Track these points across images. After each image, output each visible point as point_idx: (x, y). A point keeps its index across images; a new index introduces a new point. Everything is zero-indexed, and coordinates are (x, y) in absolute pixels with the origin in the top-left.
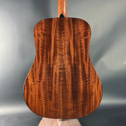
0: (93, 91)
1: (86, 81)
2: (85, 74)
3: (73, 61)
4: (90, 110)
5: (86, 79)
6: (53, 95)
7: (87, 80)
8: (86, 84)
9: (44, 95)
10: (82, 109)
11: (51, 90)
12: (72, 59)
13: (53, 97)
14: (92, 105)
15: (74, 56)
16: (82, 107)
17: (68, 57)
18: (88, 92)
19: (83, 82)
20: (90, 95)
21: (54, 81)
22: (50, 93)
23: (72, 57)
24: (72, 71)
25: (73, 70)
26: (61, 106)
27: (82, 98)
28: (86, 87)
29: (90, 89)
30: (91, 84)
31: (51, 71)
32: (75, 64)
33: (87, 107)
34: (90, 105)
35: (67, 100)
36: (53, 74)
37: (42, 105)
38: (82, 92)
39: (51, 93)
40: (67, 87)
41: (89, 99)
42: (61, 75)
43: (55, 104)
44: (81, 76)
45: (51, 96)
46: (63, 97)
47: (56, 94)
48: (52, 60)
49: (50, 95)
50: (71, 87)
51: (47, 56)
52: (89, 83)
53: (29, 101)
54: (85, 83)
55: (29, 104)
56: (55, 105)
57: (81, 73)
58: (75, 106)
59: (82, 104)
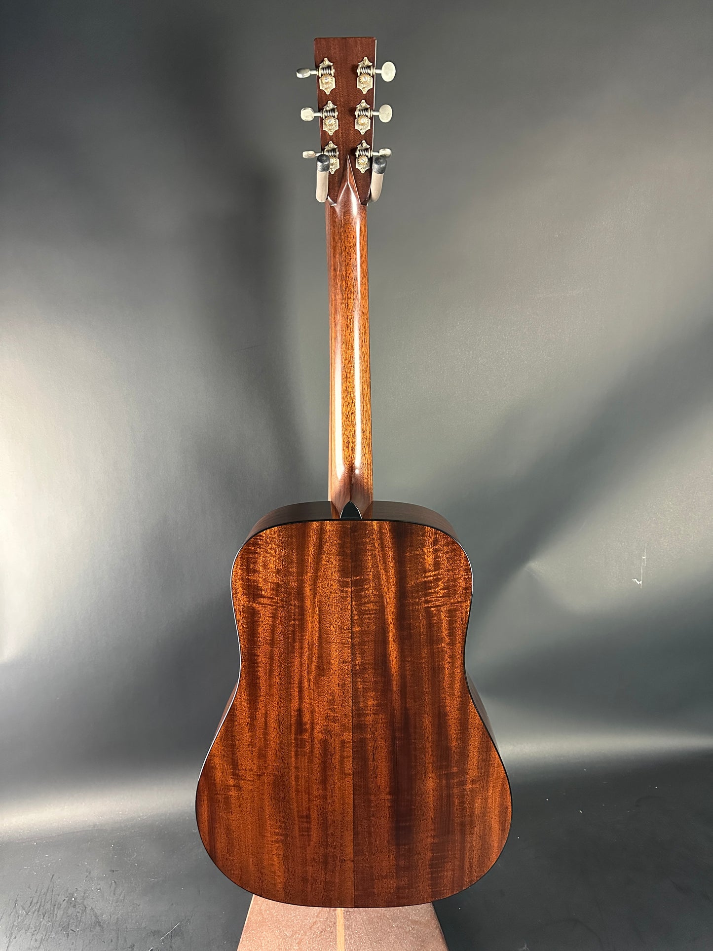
0: (477, 811)
1: (449, 776)
2: (448, 749)
3: (396, 696)
4: (462, 877)
5: (448, 767)
6: (314, 826)
7: (455, 770)
8: (449, 787)
9: (280, 827)
10: (432, 873)
11: (309, 809)
12: (392, 691)
13: (315, 834)
14: (471, 858)
15: (402, 676)
16: (432, 866)
17: (376, 682)
18: (457, 813)
19: (439, 777)
20: (463, 825)
21: (316, 776)
22: (302, 817)
23: (394, 682)
24: (394, 738)
25: (397, 734)
26: (349, 865)
27: (433, 837)
28: (449, 796)
29: (462, 803)
30: (469, 787)
31: (306, 736)
32: (405, 710)
33: (449, 866)
34: (462, 860)
35: (370, 843)
36: (312, 747)
37: (271, 859)
38: (432, 815)
39: (308, 817)
40: (372, 798)
41: (458, 837)
42: (349, 752)
43: (326, 856)
44: (429, 758)
45: (308, 830)
46: (356, 834)
47: (327, 820)
50: (388, 797)
51: (289, 676)
52: (463, 783)
53: (221, 844)
54: (444, 782)
55: (219, 855)
56: (326, 863)
57: (428, 745)
58: (402, 863)
59: (429, 855)
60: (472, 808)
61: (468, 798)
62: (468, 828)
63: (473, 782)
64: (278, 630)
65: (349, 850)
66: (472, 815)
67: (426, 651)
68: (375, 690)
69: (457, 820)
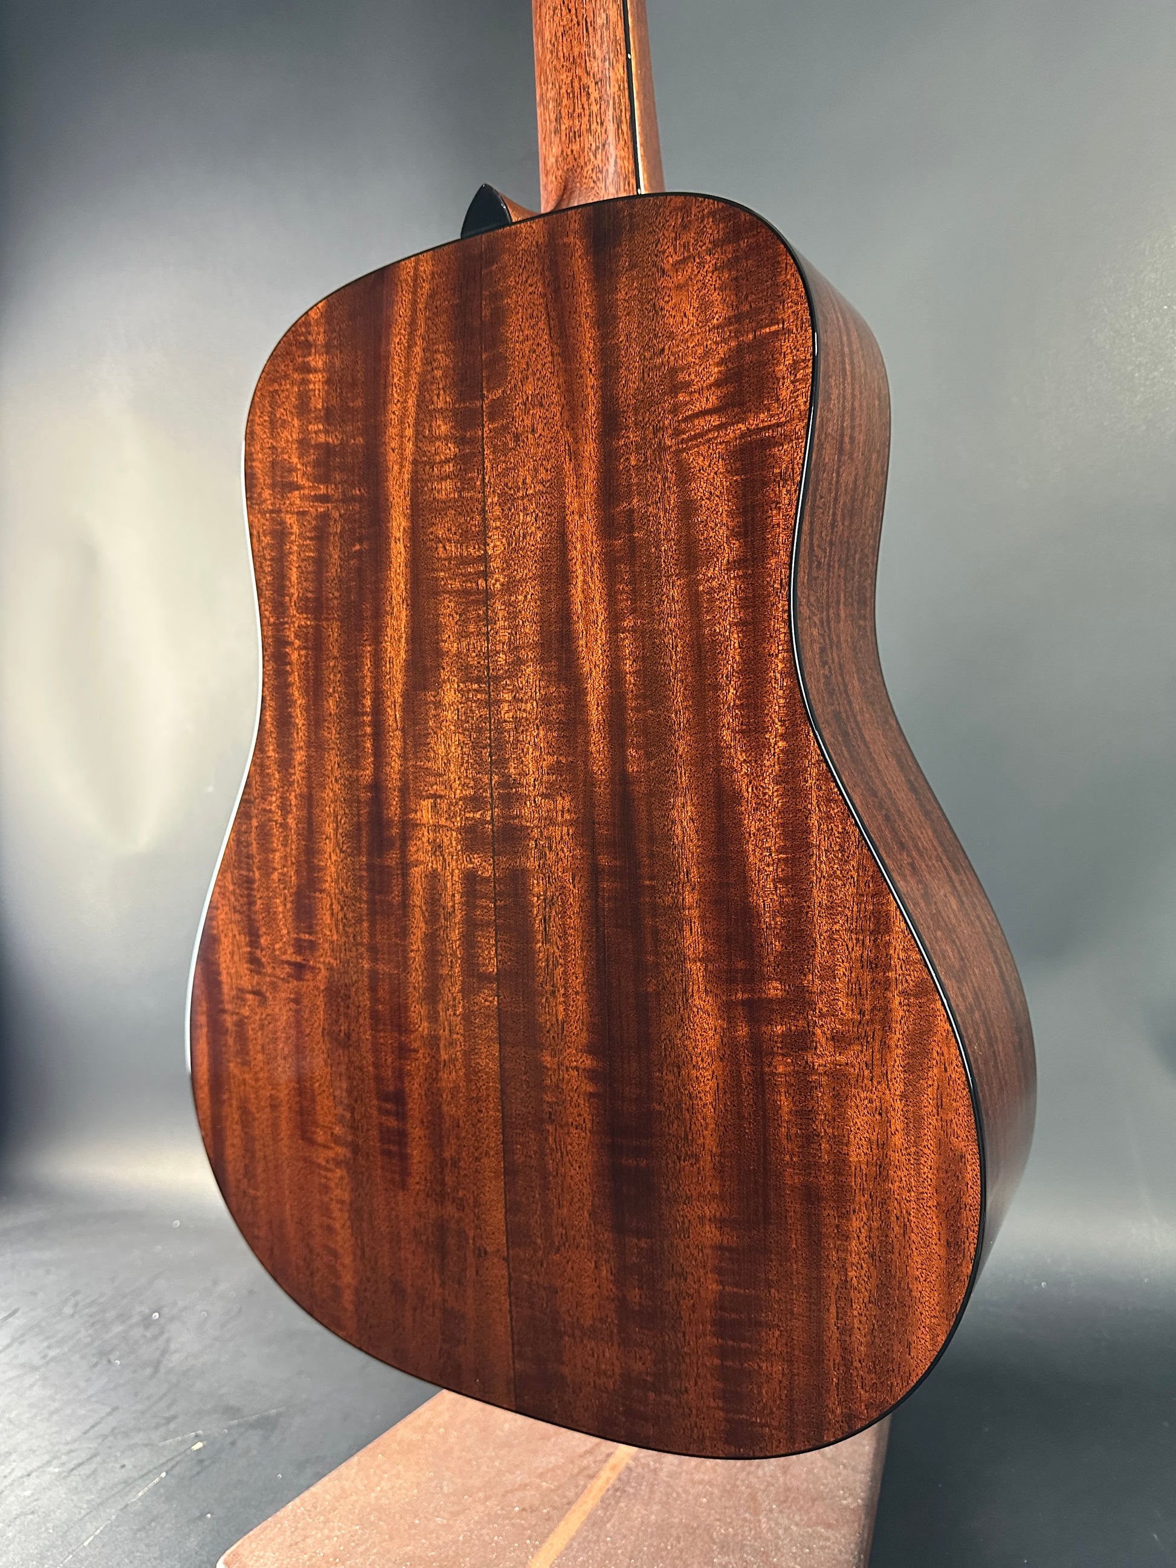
0: (858, 1154)
1: (757, 1011)
2: (748, 914)
3: (598, 744)
4: (819, 1390)
5: (753, 977)
6: (417, 1132)
7: (774, 989)
8: (759, 1049)
9: (341, 1120)
10: (723, 1353)
11: (400, 1075)
12: (586, 724)
13: (418, 1153)
14: (846, 1330)
15: (615, 678)
16: (722, 1327)
17: (546, 701)
18: (788, 1151)
19: (727, 1010)
20: (811, 1196)
21: (416, 977)
22: (386, 1097)
23: (591, 699)
24: (596, 872)
25: (604, 861)
27: (721, 1223)
28: (762, 1083)
29: (805, 1115)
30: (823, 1056)
31: (392, 858)
32: (621, 779)
33: (773, 1339)
35: (547, 1210)
36: (406, 892)
37: (326, 1211)
38: (711, 1143)
39: (399, 1098)
40: (548, 1060)
41: (795, 1240)
43: (441, 1227)
44: (694, 941)
45: (401, 1138)
46: (510, 1172)
47: (441, 1116)
48: (395, 743)
49: (392, 1123)
50: (588, 1062)
51: (354, 694)
52: (801, 1042)
53: (232, 1152)
54: (742, 1031)
56: (443, 1247)
57: (690, 898)
58: (635, 1295)
59: (712, 1287)
60: (840, 1141)
61: (823, 1100)
62: (829, 1215)
63: (839, 1040)
64: (332, 572)
65: (497, 1217)
66: (840, 1166)
67: (675, 593)
68: (545, 722)
69: (792, 1178)
